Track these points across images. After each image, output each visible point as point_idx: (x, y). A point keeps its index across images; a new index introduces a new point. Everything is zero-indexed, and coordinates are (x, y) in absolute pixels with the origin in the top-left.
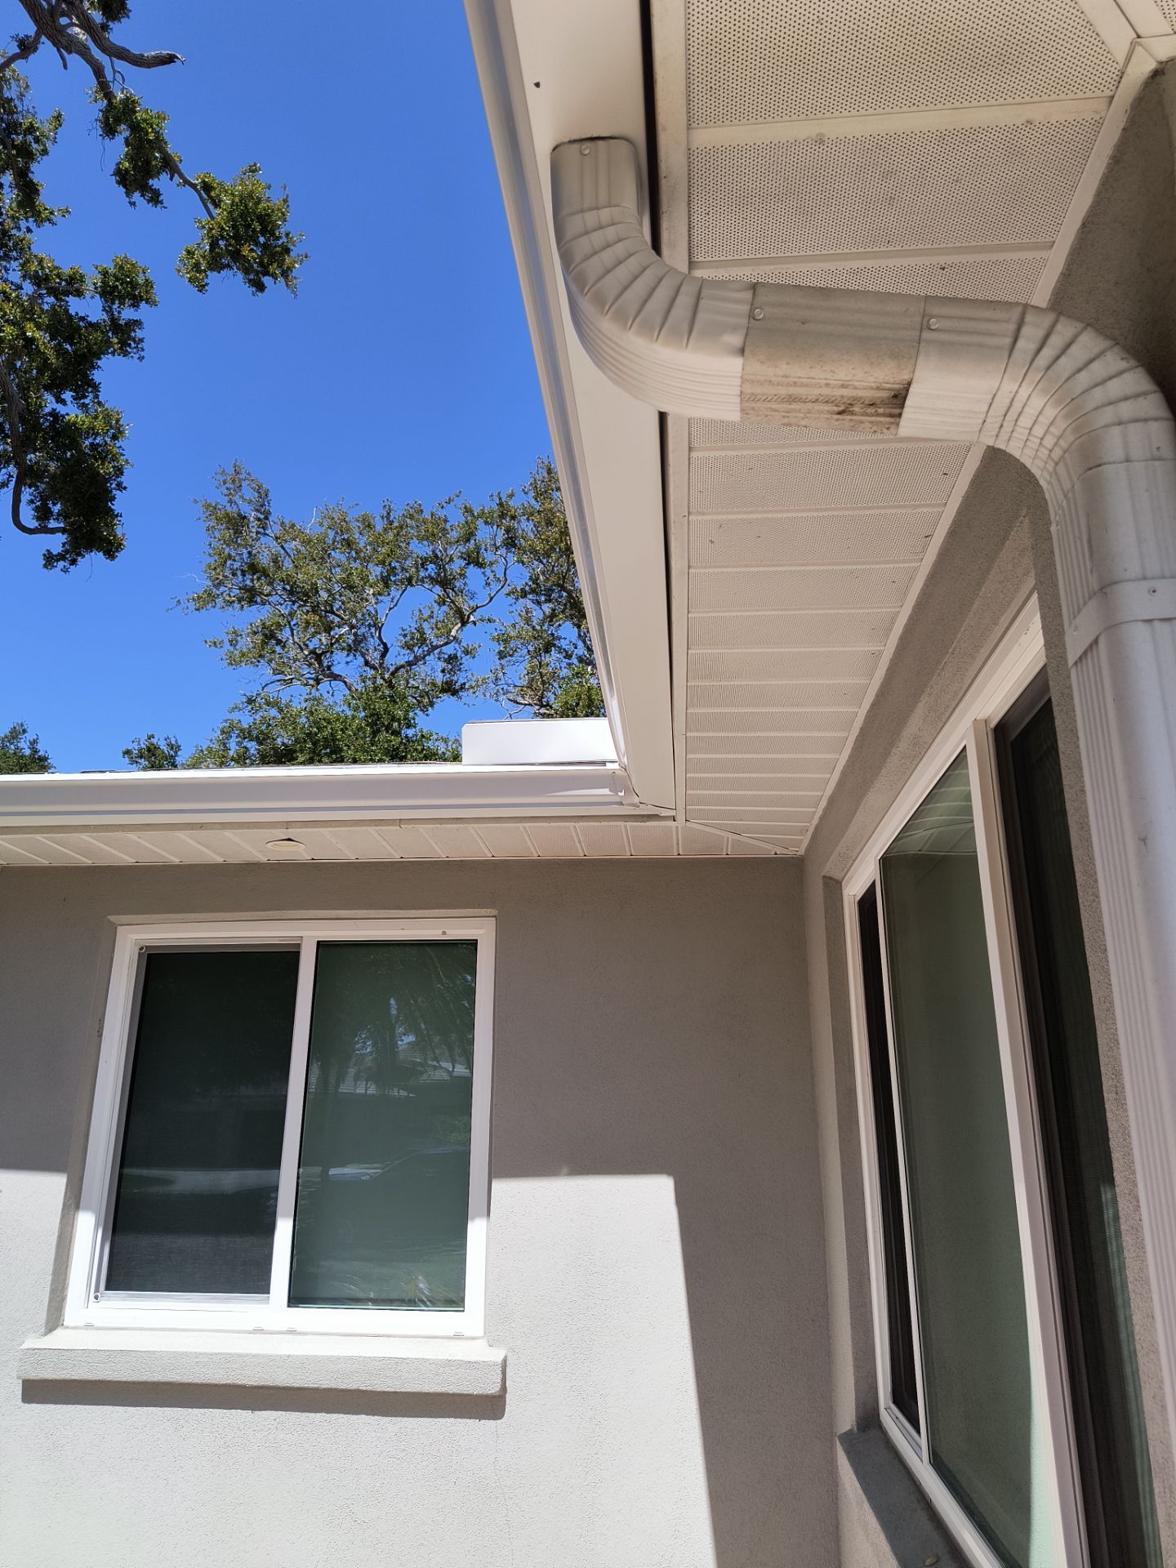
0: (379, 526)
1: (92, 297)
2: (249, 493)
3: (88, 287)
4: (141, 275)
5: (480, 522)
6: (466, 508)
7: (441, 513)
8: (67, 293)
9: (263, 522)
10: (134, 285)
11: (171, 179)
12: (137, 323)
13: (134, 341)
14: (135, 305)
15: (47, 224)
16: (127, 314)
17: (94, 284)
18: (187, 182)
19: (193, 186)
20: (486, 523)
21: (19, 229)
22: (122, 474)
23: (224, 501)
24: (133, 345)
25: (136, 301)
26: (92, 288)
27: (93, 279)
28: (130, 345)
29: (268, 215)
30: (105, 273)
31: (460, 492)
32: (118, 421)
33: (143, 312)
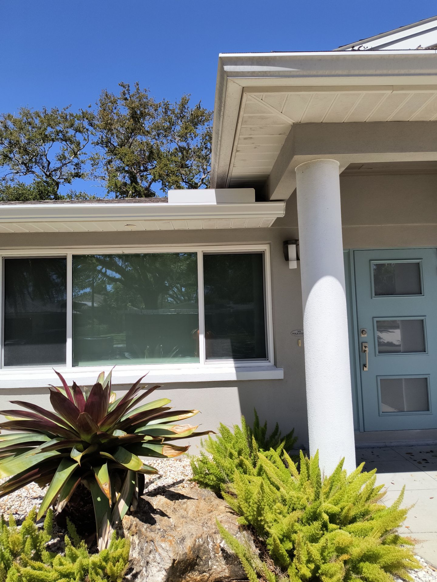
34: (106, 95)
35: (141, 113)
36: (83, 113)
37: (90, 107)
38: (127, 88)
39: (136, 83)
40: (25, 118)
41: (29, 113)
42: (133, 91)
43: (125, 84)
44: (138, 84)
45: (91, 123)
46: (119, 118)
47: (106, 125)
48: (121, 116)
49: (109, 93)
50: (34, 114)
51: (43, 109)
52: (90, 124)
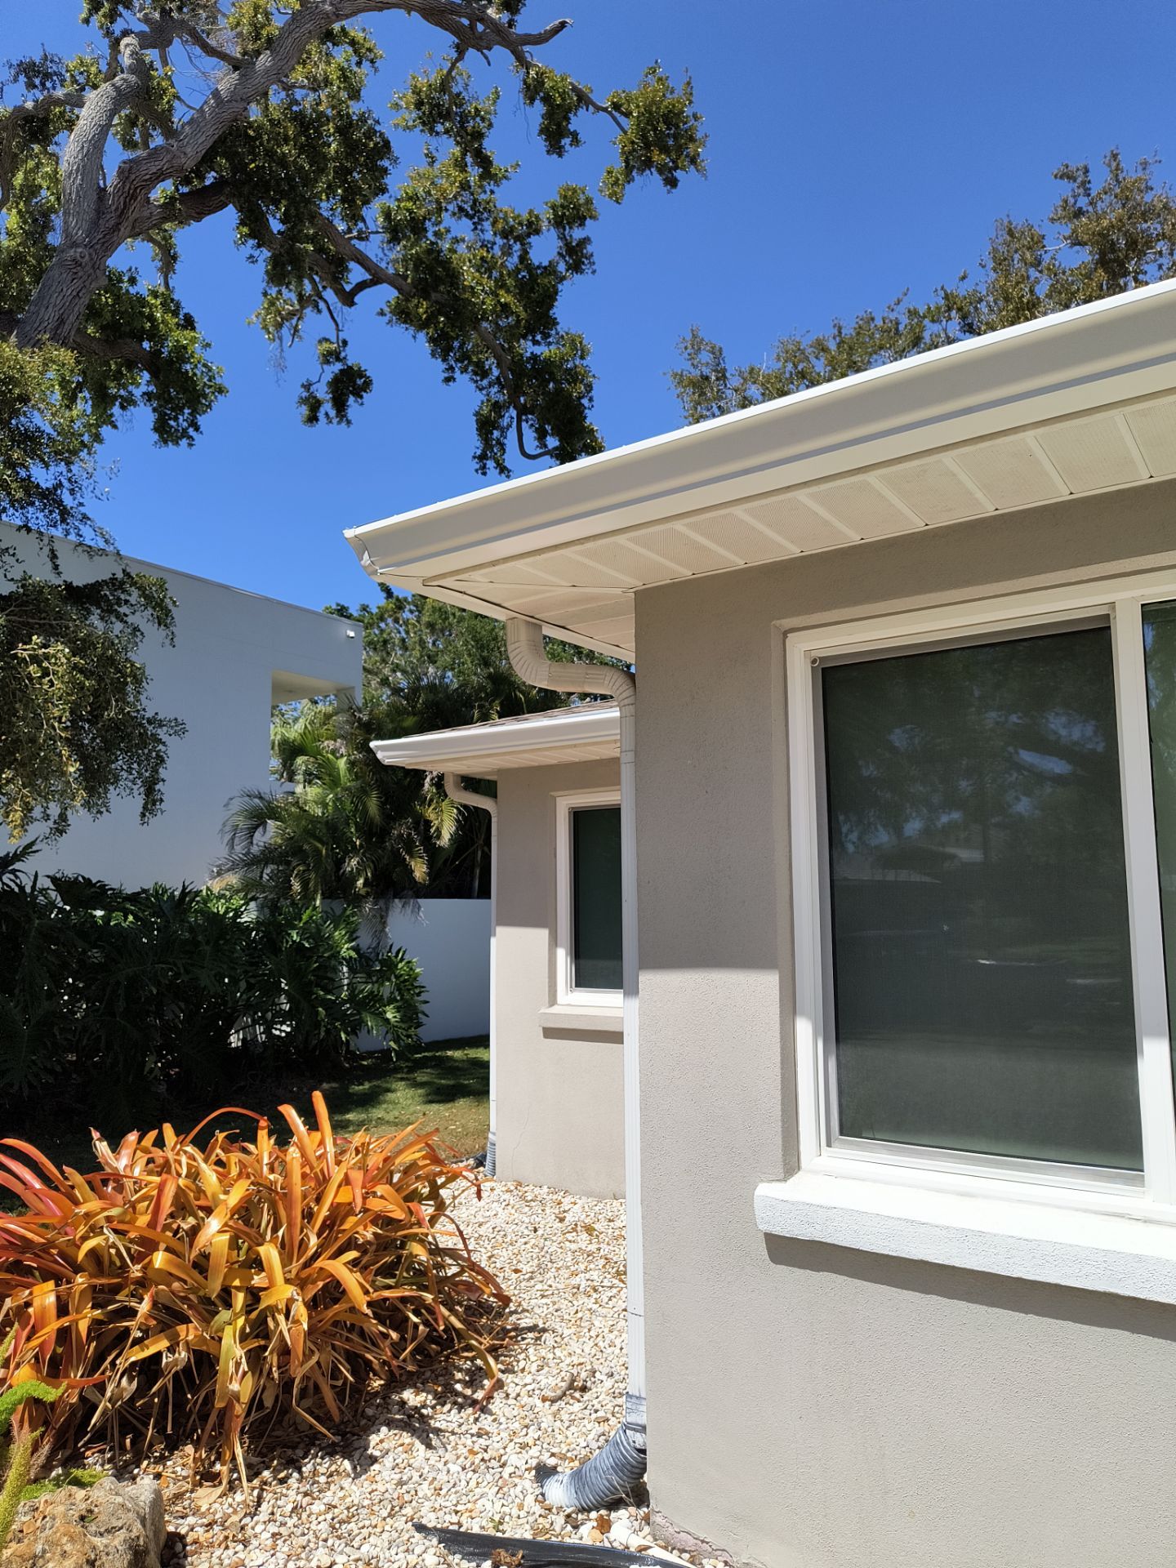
0: (832, 345)
1: (549, 230)
2: (705, 357)
3: (544, 225)
4: (581, 196)
5: (926, 322)
6: (909, 311)
7: (893, 316)
8: (529, 235)
9: (722, 376)
10: (577, 208)
11: (587, 110)
12: (585, 241)
13: (587, 258)
14: (582, 224)
15: (504, 181)
16: (577, 234)
17: (548, 218)
18: (598, 109)
19: (605, 110)
20: (933, 321)
21: (485, 192)
22: (592, 389)
23: (687, 366)
24: (586, 262)
25: (581, 220)
26: (546, 223)
27: (546, 214)
28: (583, 263)
29: (670, 111)
30: (553, 207)
31: (908, 289)
32: (581, 343)
33: (590, 229)
34: (1010, 230)
35: (1132, 244)
36: (946, 297)
37: (964, 278)
38: (1079, 180)
39: (1109, 154)
40: (790, 366)
41: (799, 349)
42: (1100, 179)
43: (1072, 167)
44: (1115, 156)
45: (968, 324)
46: (1057, 281)
47: (1018, 314)
48: (1064, 273)
49: (1019, 223)
50: (811, 346)
51: (835, 326)
52: (966, 328)
